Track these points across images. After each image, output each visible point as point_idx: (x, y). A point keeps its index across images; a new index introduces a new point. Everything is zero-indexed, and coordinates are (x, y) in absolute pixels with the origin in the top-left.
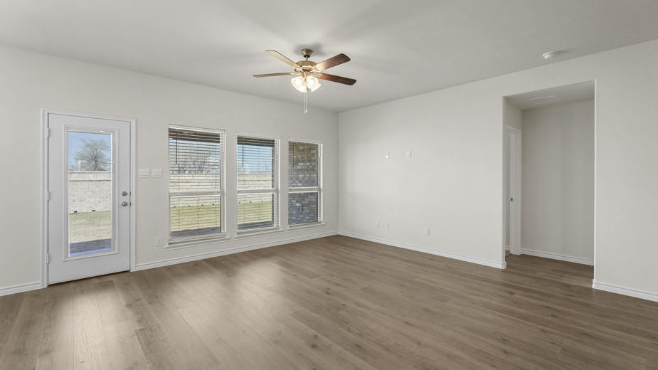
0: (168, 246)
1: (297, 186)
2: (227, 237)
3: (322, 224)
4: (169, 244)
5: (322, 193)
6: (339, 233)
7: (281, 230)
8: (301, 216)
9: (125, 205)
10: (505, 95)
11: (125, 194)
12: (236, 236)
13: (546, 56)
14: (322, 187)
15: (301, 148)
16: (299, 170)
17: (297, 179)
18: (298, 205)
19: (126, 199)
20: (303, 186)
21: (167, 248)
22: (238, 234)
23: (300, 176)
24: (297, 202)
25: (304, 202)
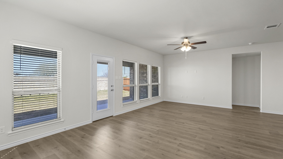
0: (123, 106)
2: (137, 103)
3: (160, 97)
6: (164, 100)
7: (150, 99)
9: (112, 90)
10: (233, 54)
11: (112, 86)
13: (250, 44)
14: (160, 83)
22: (140, 101)
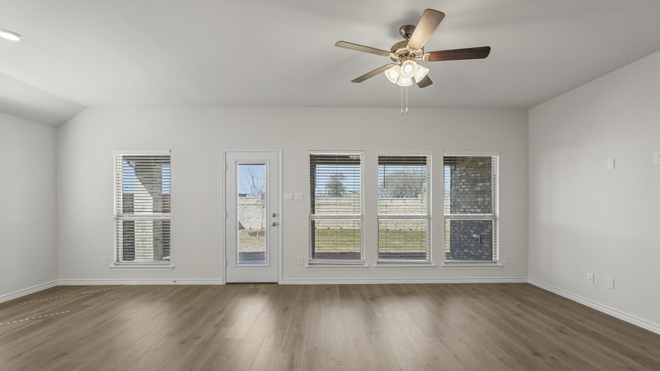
0: (308, 266)
1: (475, 212)
2: (366, 265)
3: (498, 264)
4: (309, 264)
5: (498, 222)
6: (529, 281)
7: (432, 265)
8: (480, 251)
9: (274, 225)
11: (274, 216)
12: (376, 265)
14: (498, 214)
15: (480, 164)
16: (477, 191)
17: (476, 203)
18: (475, 236)
19: (274, 220)
20: (482, 212)
21: (307, 268)
22: (378, 263)
23: (479, 199)
24: (475, 233)
25: (483, 233)
